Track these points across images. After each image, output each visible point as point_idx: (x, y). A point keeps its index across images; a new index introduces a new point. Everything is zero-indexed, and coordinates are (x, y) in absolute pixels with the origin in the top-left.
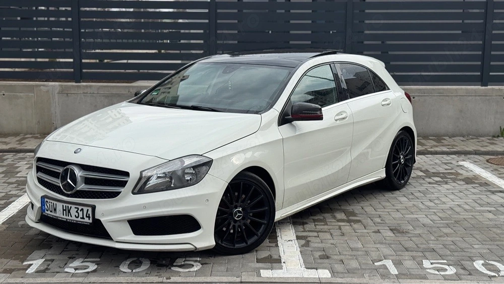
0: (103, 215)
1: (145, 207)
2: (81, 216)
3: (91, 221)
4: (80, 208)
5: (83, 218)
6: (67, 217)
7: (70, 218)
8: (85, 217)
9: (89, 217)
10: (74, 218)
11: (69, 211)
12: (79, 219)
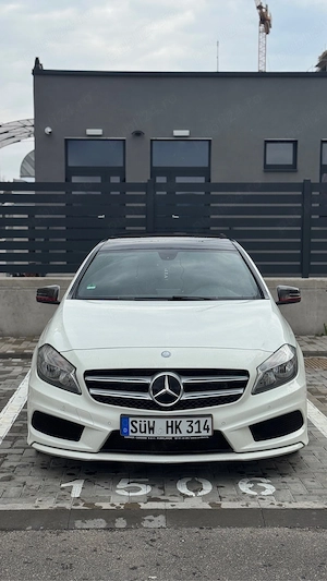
0: (224, 424)
1: (269, 407)
2: (196, 429)
3: (210, 433)
4: (195, 420)
5: (199, 432)
6: (174, 435)
7: (178, 434)
8: (201, 429)
9: (208, 430)
10: (185, 434)
11: (177, 427)
12: (193, 434)
